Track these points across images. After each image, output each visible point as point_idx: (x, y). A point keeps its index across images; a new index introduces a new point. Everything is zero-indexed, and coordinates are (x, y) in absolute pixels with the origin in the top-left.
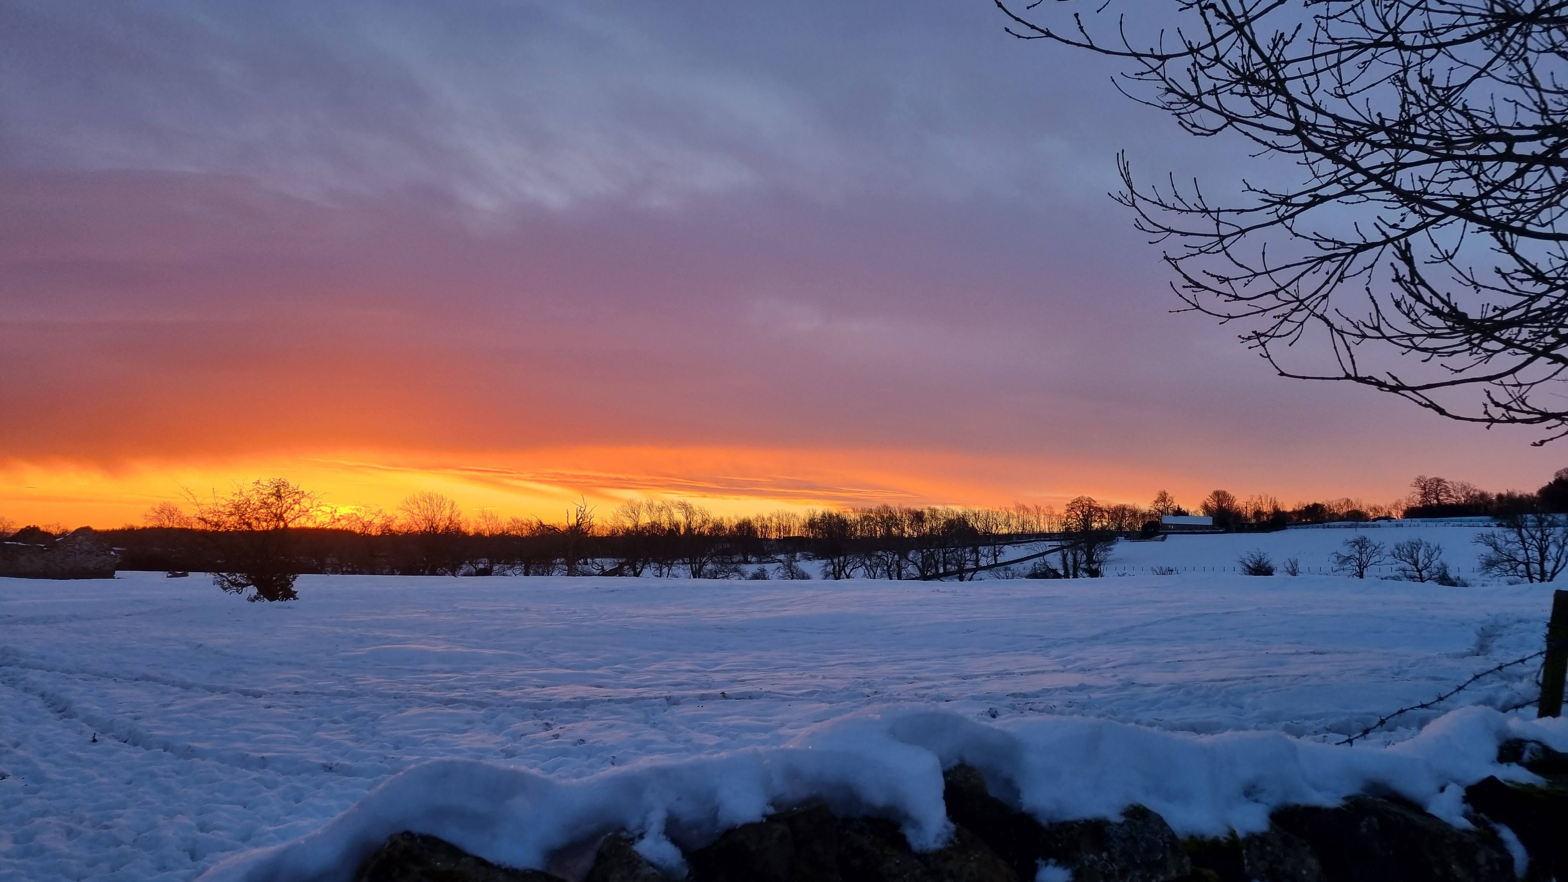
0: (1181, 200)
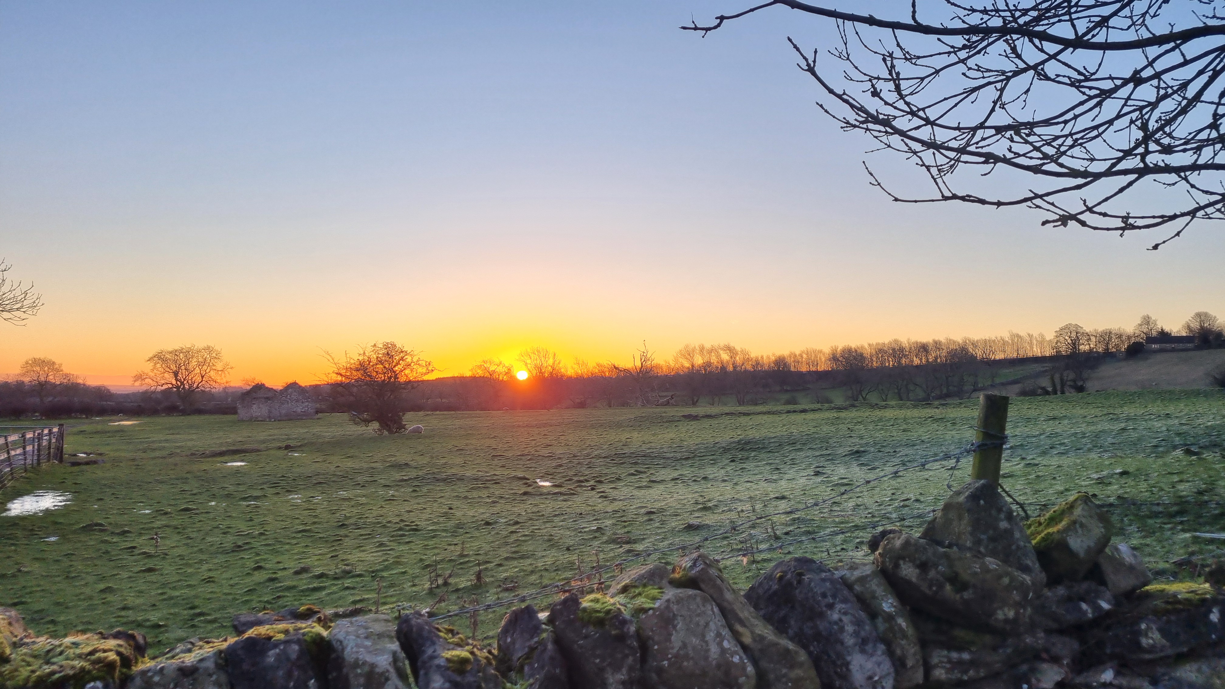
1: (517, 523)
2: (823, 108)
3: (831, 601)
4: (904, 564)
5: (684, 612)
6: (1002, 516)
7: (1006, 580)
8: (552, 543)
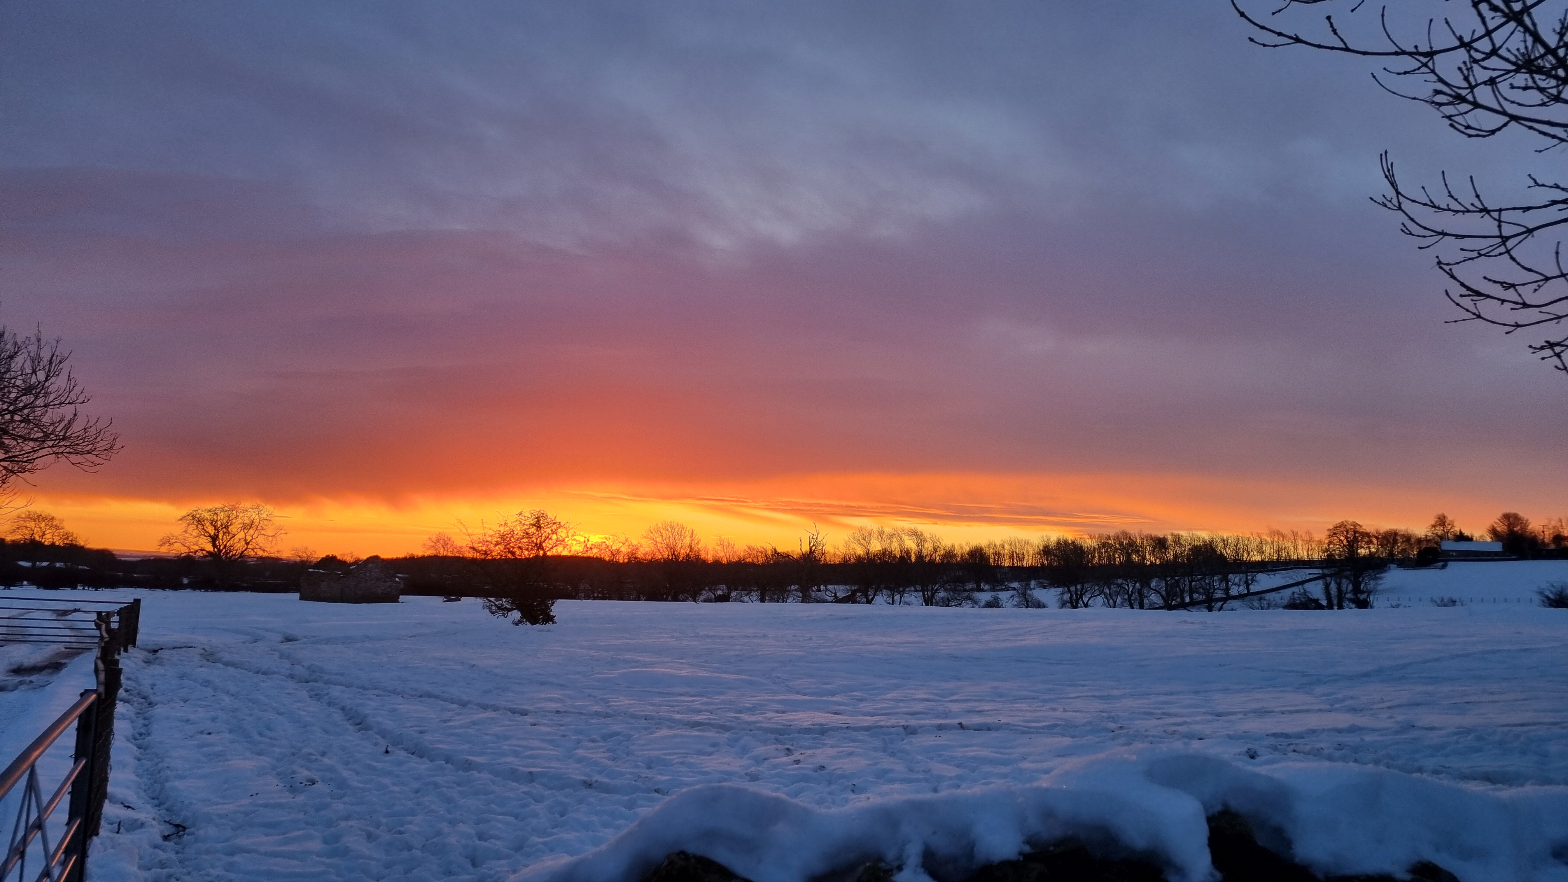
0: (1456, 200)
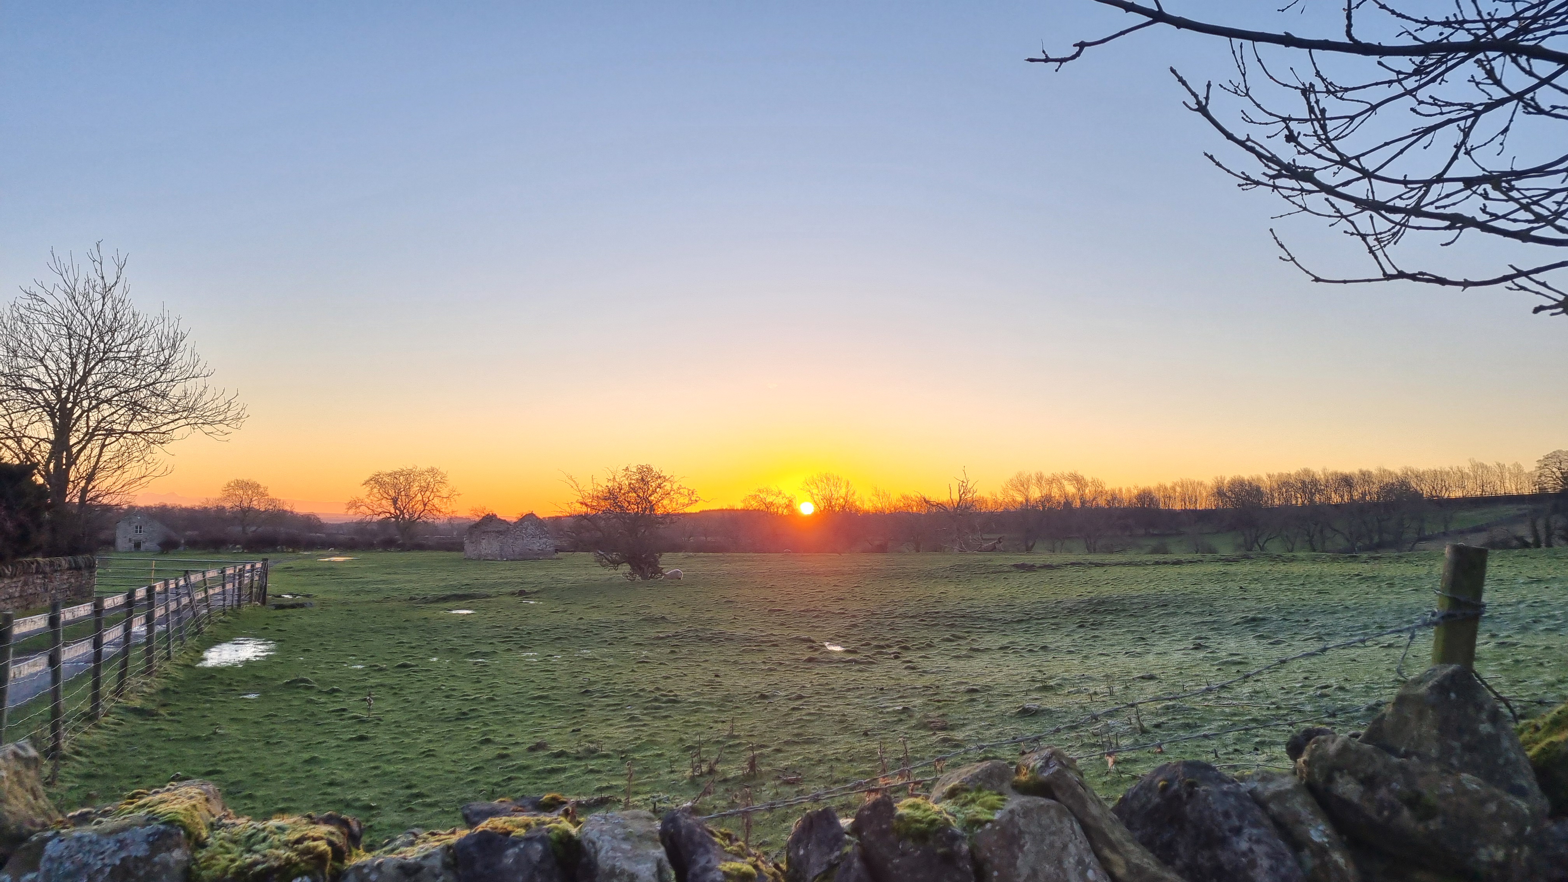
1: (800, 697)
2: (1214, 160)
3: (1237, 823)
4: (1341, 777)
5: (1034, 829)
6: (1484, 716)
7: (1492, 807)
8: (845, 725)
